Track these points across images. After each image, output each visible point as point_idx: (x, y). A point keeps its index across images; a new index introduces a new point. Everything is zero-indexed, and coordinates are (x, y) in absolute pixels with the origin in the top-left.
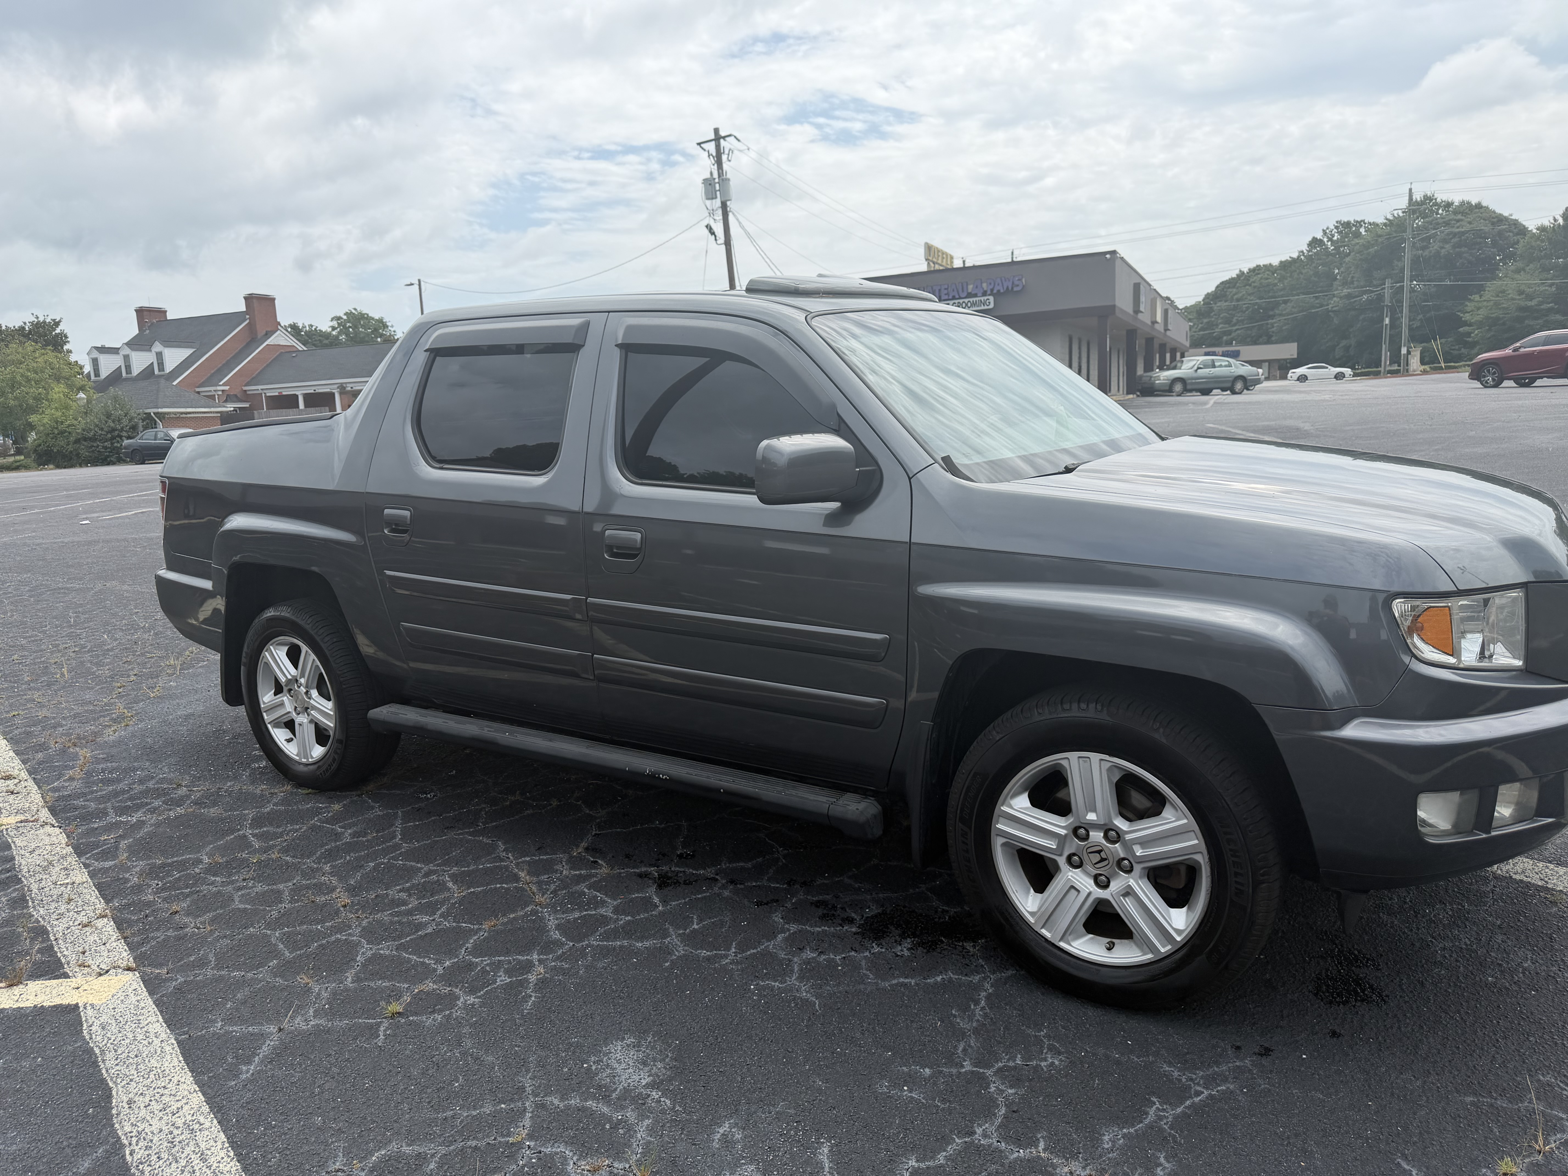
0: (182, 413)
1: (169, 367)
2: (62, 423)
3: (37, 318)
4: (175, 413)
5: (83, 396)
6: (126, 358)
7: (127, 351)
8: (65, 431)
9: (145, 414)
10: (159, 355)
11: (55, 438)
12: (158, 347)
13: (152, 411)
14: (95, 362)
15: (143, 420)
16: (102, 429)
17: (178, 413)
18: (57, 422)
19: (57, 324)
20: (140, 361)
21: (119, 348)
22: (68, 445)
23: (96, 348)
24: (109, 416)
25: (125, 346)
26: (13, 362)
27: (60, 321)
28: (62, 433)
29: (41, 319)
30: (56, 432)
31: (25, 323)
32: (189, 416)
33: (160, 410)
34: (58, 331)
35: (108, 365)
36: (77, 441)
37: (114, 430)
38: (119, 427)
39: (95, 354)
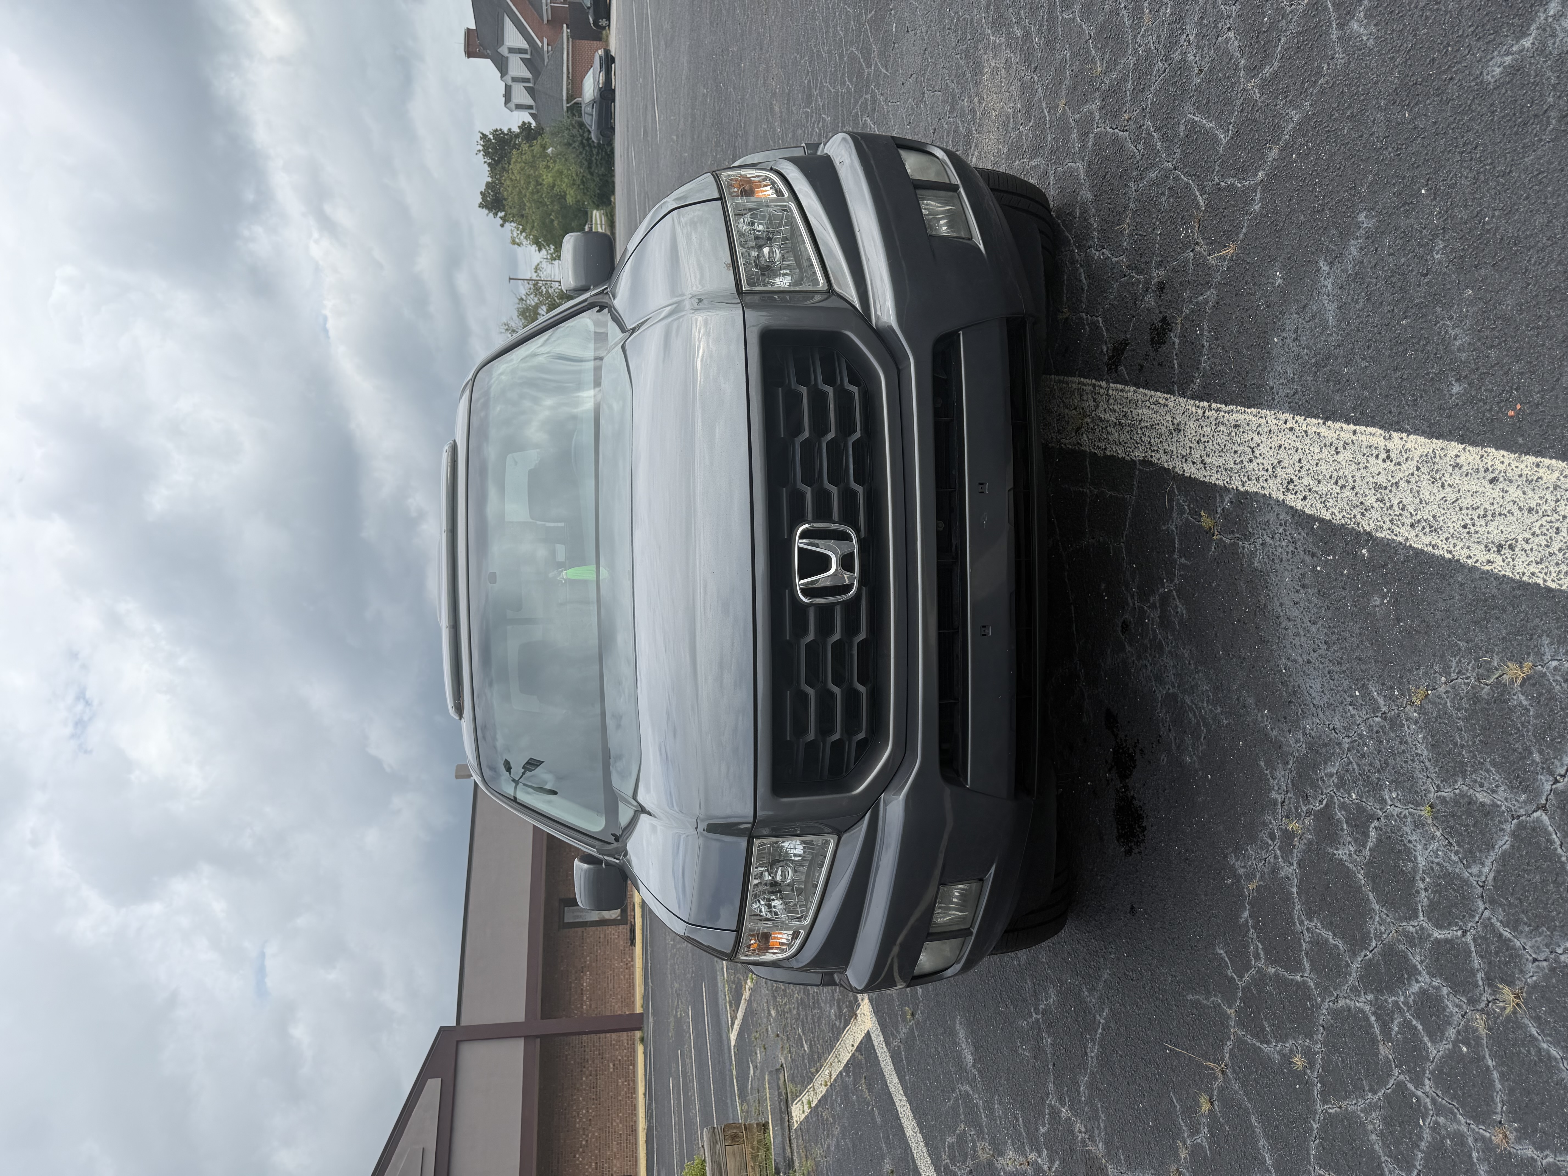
0: (568, 77)
1: (524, 45)
2: (574, 180)
3: (479, 151)
4: (568, 84)
5: (550, 149)
6: (514, 80)
7: (508, 78)
8: (582, 179)
9: (568, 111)
10: (512, 50)
11: (587, 189)
12: (503, 50)
13: (565, 105)
14: (519, 107)
15: (574, 115)
16: (581, 153)
17: (567, 81)
18: (574, 184)
19: (484, 136)
20: (517, 68)
21: (506, 85)
22: (594, 181)
23: (506, 103)
24: (569, 144)
25: (504, 78)
26: (520, 198)
27: (482, 134)
28: (583, 183)
29: (481, 148)
30: (582, 187)
31: (485, 162)
32: (570, 71)
33: (565, 98)
34: (491, 137)
35: (521, 95)
36: (592, 174)
37: (582, 143)
38: (579, 139)
39: (512, 105)
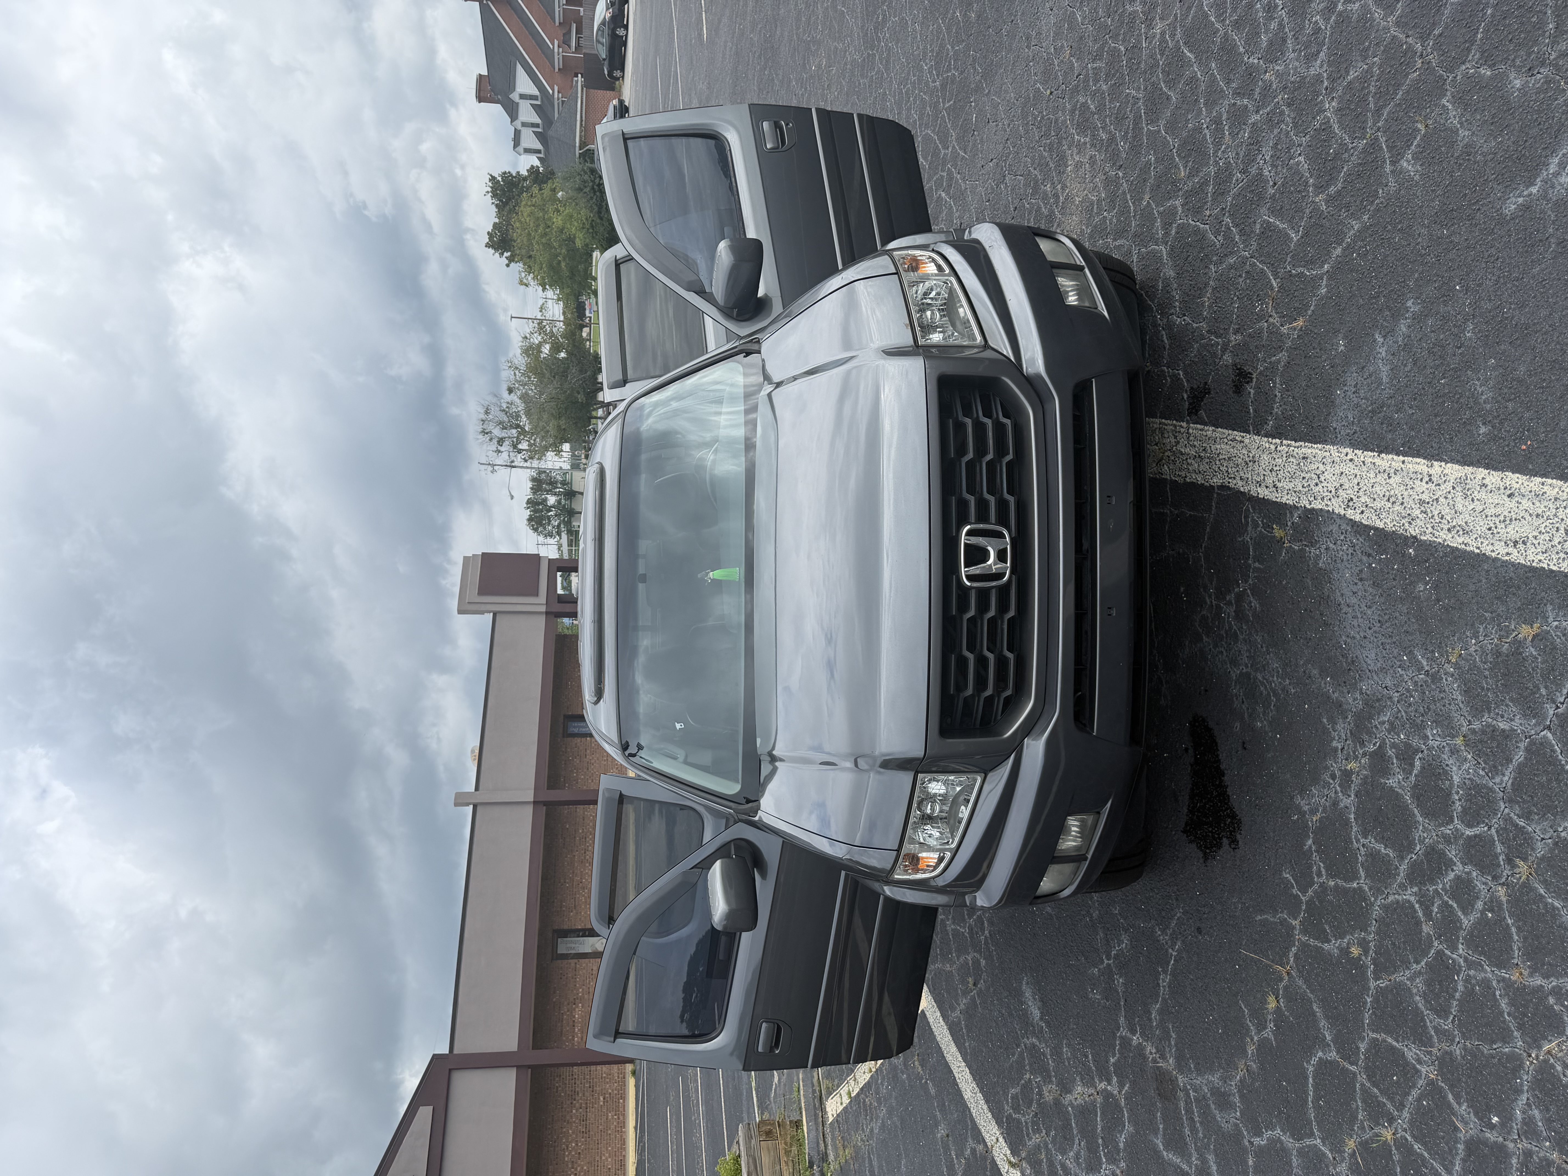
0: (581, 125)
1: (535, 92)
2: (584, 224)
3: (488, 192)
4: (581, 132)
5: (560, 193)
6: (524, 124)
7: (518, 124)
8: (591, 223)
9: (580, 157)
10: (523, 97)
11: (596, 233)
12: (515, 97)
13: (578, 152)
14: (527, 151)
15: (586, 161)
16: (592, 198)
17: (580, 128)
18: (584, 228)
19: (493, 179)
20: (527, 113)
21: (515, 129)
22: (603, 225)
23: (515, 146)
24: (580, 190)
25: (513, 123)
26: (529, 240)
27: (491, 175)
28: (592, 227)
29: (490, 189)
30: (591, 231)
31: (493, 203)
32: (584, 119)
33: (577, 145)
34: (500, 179)
35: (529, 140)
36: (601, 219)
37: (593, 188)
38: (591, 184)
39: (520, 149)
